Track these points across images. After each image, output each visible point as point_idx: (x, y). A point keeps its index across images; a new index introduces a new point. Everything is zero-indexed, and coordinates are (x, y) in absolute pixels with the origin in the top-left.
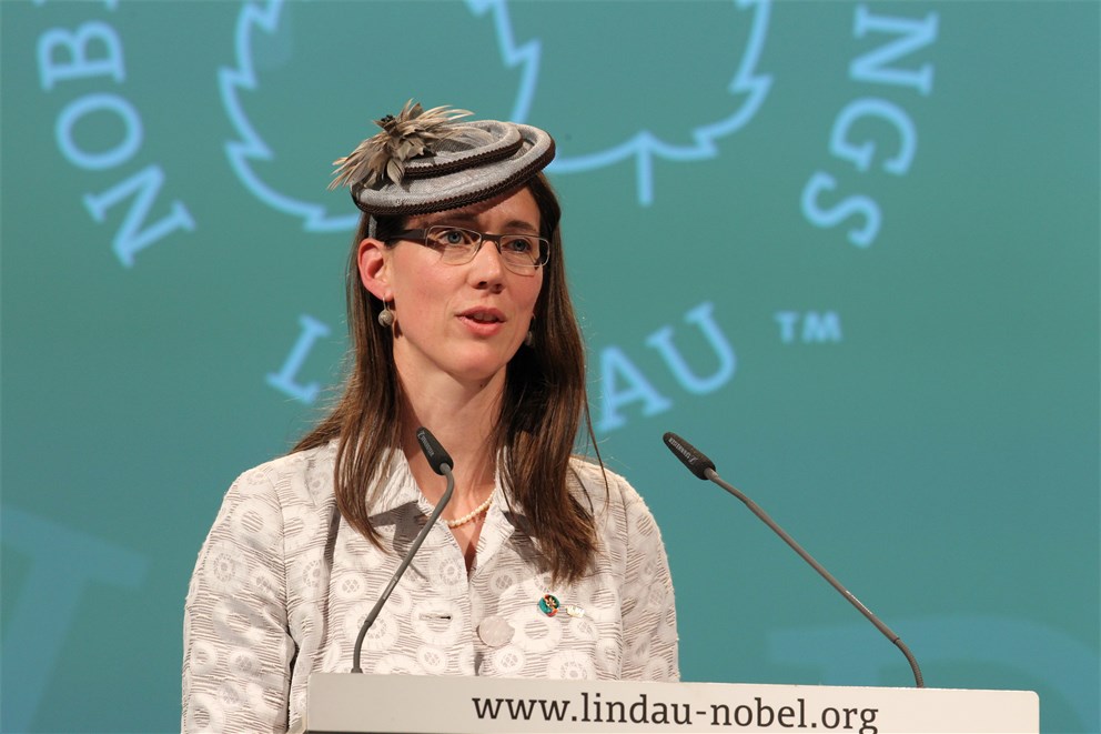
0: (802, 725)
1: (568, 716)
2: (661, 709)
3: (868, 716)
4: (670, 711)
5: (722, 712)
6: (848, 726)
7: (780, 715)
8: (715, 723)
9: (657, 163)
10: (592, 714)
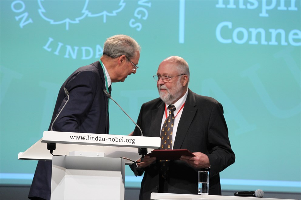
0: (123, 142)
1: (85, 139)
2: (100, 138)
3: (133, 141)
4: (102, 139)
5: (110, 139)
6: (130, 142)
7: (119, 140)
8: (109, 141)
9: (107, 16)
10: (89, 139)
